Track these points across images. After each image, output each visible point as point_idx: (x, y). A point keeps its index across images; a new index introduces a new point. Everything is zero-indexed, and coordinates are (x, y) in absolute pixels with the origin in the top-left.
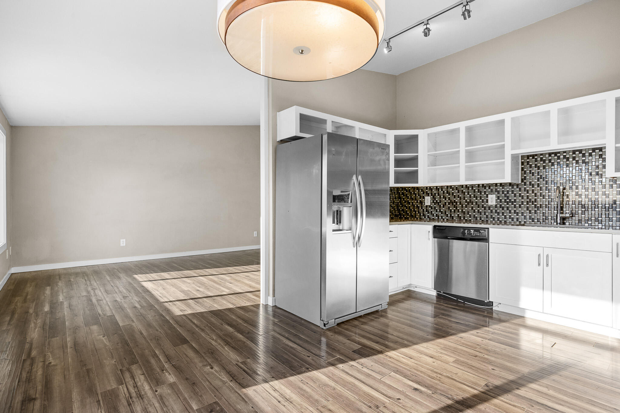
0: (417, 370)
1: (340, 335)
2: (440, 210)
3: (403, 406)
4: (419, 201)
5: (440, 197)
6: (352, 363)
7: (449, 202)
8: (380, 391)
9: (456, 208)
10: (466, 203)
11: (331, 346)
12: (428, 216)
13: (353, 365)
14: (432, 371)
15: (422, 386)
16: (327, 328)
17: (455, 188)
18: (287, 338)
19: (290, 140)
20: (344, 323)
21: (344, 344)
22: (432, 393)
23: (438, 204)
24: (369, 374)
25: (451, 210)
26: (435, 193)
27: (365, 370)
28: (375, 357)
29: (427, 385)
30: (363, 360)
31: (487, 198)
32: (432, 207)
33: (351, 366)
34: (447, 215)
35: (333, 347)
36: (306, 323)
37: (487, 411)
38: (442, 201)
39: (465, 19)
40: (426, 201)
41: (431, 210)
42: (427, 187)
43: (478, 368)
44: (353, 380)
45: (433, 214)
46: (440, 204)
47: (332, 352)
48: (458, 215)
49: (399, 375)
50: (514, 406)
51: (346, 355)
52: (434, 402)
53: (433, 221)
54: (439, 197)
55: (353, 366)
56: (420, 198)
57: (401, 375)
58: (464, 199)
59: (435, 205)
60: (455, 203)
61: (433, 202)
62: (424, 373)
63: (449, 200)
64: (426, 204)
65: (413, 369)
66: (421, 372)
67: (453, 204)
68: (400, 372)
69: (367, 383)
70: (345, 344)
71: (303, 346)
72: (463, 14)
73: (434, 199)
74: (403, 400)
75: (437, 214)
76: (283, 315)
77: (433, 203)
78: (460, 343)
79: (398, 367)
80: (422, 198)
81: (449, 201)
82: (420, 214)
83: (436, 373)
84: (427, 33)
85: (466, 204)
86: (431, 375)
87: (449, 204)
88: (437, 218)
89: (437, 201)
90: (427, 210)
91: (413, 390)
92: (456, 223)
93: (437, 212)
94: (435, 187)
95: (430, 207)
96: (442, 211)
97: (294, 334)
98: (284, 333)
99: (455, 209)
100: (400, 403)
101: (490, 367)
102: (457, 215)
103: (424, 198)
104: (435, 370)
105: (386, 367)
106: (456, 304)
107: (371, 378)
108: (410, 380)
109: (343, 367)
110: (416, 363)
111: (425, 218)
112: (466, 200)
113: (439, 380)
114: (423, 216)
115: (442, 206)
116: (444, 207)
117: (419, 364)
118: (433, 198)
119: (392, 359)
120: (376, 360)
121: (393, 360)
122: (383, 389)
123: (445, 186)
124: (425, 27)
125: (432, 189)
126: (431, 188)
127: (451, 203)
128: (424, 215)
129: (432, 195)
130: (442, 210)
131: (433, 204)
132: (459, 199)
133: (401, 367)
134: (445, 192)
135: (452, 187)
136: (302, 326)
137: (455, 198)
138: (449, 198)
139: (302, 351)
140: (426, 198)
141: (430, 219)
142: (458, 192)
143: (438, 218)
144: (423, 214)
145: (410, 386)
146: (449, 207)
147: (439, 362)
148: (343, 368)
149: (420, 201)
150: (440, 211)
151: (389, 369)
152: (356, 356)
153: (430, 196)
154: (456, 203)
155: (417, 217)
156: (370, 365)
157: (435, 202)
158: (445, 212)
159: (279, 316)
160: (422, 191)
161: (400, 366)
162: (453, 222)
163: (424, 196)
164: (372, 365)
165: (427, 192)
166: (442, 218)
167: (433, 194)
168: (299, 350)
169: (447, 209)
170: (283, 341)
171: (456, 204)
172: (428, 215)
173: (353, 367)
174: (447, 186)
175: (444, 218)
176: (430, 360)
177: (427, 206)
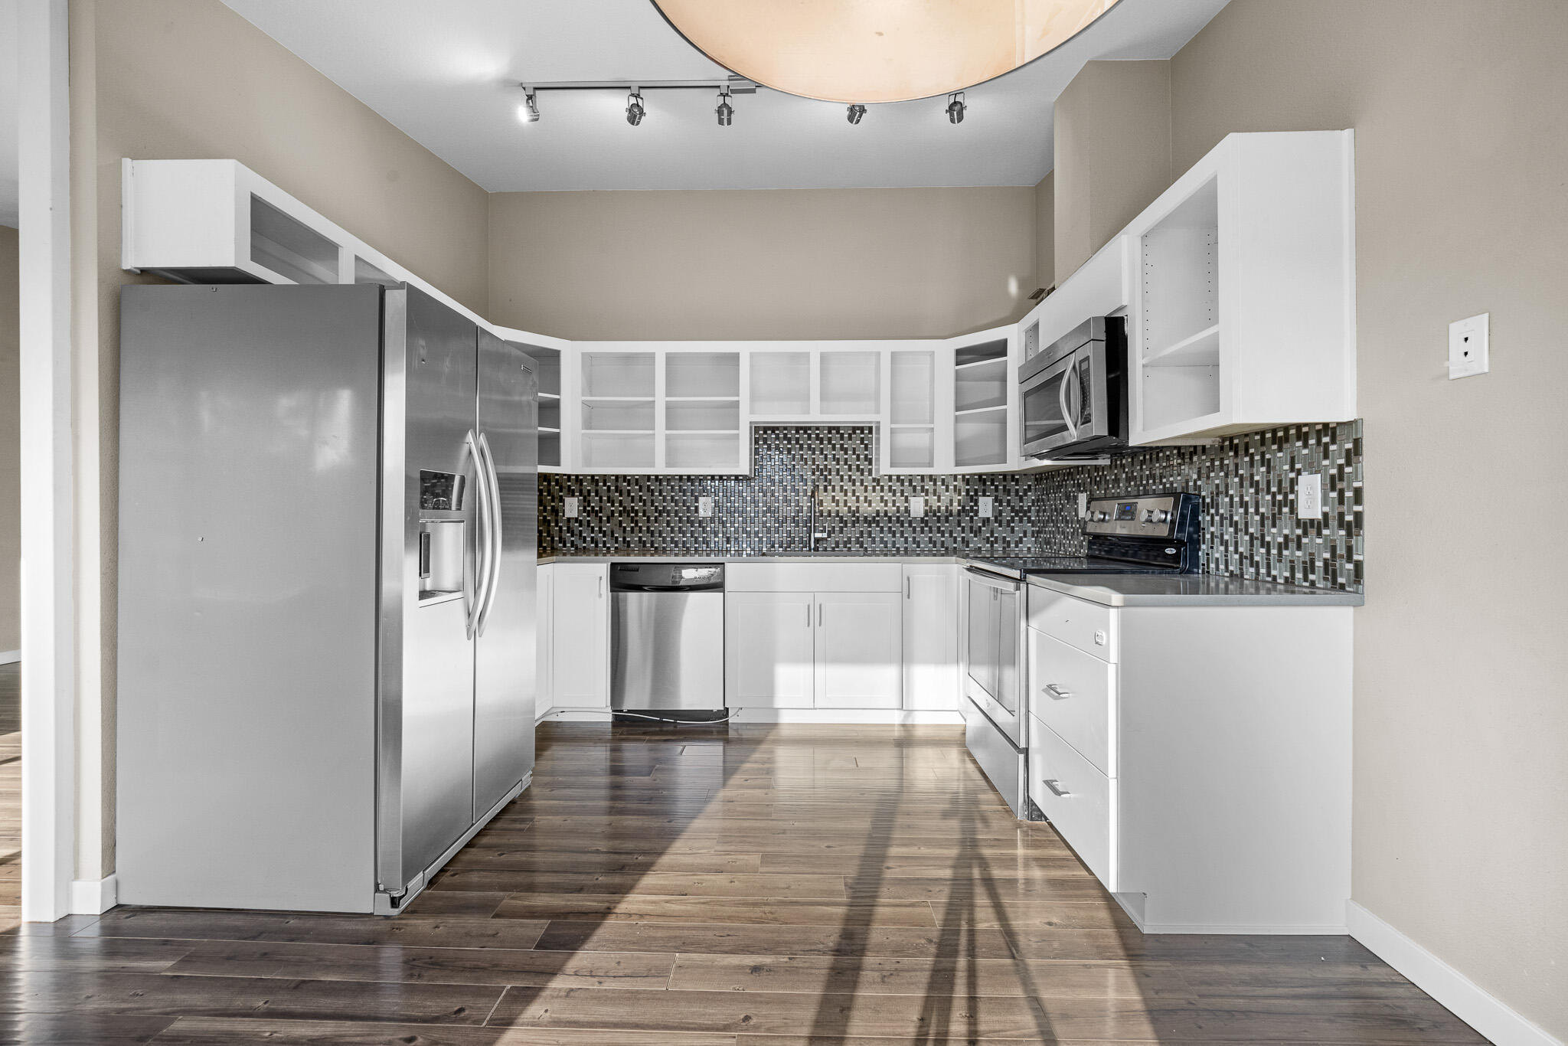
0: (721, 919)
1: (460, 913)
2: (600, 528)
3: (769, 1030)
4: (549, 508)
5: (601, 500)
6: (558, 983)
7: (620, 511)
8: (693, 1023)
9: (636, 525)
10: (656, 512)
11: (460, 963)
12: (572, 542)
13: (572, 990)
14: (746, 904)
15: (759, 954)
16: (402, 907)
17: (633, 482)
18: (271, 1014)
19: (185, 281)
20: (447, 871)
21: (494, 935)
22: (790, 958)
23: (597, 515)
24: (632, 993)
25: (625, 528)
26: (589, 491)
27: (610, 985)
28: (601, 933)
29: (766, 946)
30: (582, 958)
31: (696, 504)
32: (581, 521)
33: (567, 996)
34: (617, 538)
35: (468, 964)
36: (310, 923)
37: (892, 941)
38: (605, 509)
39: (721, 122)
40: (567, 508)
41: (581, 529)
42: (569, 476)
43: (807, 857)
44: (608, 1036)
45: (585, 538)
46: (600, 515)
47: (478, 979)
48: (640, 538)
49: (695, 952)
50: (912, 905)
51: (527, 968)
52: (811, 980)
53: (584, 553)
54: (597, 498)
55: (572, 994)
56: (553, 501)
57: (700, 950)
58: (652, 505)
59: (588, 516)
60: (633, 513)
61: (585, 510)
62: (738, 919)
63: (620, 506)
64: (568, 515)
65: (712, 921)
66: (730, 918)
67: (628, 515)
68: (692, 944)
69: (646, 1022)
70: (499, 934)
71: (359, 1012)
72: (720, 112)
73: (586, 504)
74: (756, 1015)
75: (592, 538)
76: (188, 932)
77: (584, 512)
78: (738, 816)
79: (678, 933)
80: (557, 501)
81: (621, 509)
82: (553, 538)
83: (755, 904)
84: (635, 116)
85: (657, 514)
86: (752, 915)
87: (620, 516)
88: (593, 545)
89: (593, 507)
90: (568, 528)
91: (752, 976)
92: (635, 555)
93: (593, 532)
94: (589, 475)
95: (576, 522)
96: (605, 531)
97: (293, 985)
98: (240, 1002)
99: (633, 525)
100: (756, 1028)
101: (823, 845)
102: (637, 539)
103: (562, 500)
104: (750, 899)
105: (653, 948)
106: (657, 729)
107: (643, 999)
108: (726, 953)
109: (546, 1011)
110: (702, 901)
111: (565, 546)
112: (656, 507)
113: (775, 919)
114: (560, 542)
115: (605, 518)
116: (608, 522)
117: (711, 901)
118: (585, 500)
119: (648, 917)
120: (614, 941)
121: (654, 922)
122: (693, 1013)
123: (613, 475)
124: (633, 100)
125: (581, 480)
126: (578, 479)
127: (624, 512)
128: (562, 541)
129: (581, 495)
130: (604, 529)
131: (585, 514)
132: (641, 504)
133: (683, 928)
134: (612, 488)
135: (628, 478)
136: (303, 940)
137: (633, 502)
138: (621, 501)
139: (369, 1035)
140: (568, 500)
141: (577, 548)
142: (640, 491)
143: (597, 546)
144: (560, 538)
145: (739, 968)
146: (620, 522)
147: (741, 876)
148: (548, 1014)
149: (553, 507)
150: (600, 531)
151: (664, 948)
152: (553, 956)
153: (577, 496)
154: (636, 512)
155: (545, 545)
156: (614, 964)
157: (589, 511)
158: (613, 533)
159: (165, 943)
160: (557, 485)
161: (678, 928)
162: (628, 555)
163: (561, 496)
164: (617, 960)
165: (569, 486)
166: (604, 546)
167: (585, 493)
168: (358, 1036)
169: (616, 525)
170: (256, 1034)
171: (637, 515)
172: (573, 539)
173: (576, 994)
174: (617, 477)
175: (608, 545)
176: (721, 880)
177: (569, 519)
